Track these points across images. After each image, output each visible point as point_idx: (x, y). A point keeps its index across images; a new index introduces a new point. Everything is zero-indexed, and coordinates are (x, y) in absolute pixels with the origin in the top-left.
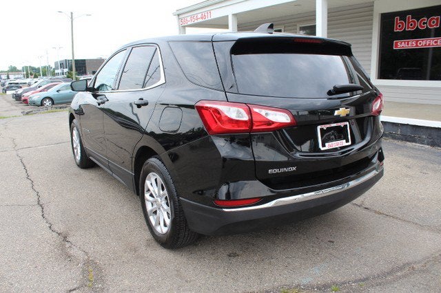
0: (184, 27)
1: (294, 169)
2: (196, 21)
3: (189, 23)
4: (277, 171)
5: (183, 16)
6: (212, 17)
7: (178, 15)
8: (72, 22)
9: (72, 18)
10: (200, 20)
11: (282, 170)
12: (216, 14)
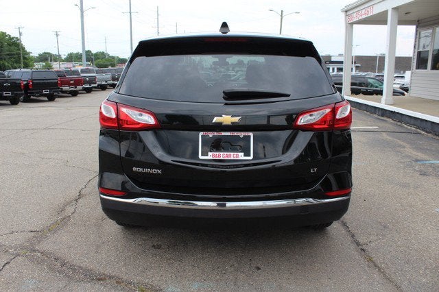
0: (352, 24)
1: (159, 171)
2: (361, 18)
3: (355, 20)
4: (141, 170)
5: (351, 12)
6: (374, 13)
7: (346, 11)
8: (282, 19)
9: (282, 16)
10: (364, 17)
11: (146, 170)
12: (377, 9)
